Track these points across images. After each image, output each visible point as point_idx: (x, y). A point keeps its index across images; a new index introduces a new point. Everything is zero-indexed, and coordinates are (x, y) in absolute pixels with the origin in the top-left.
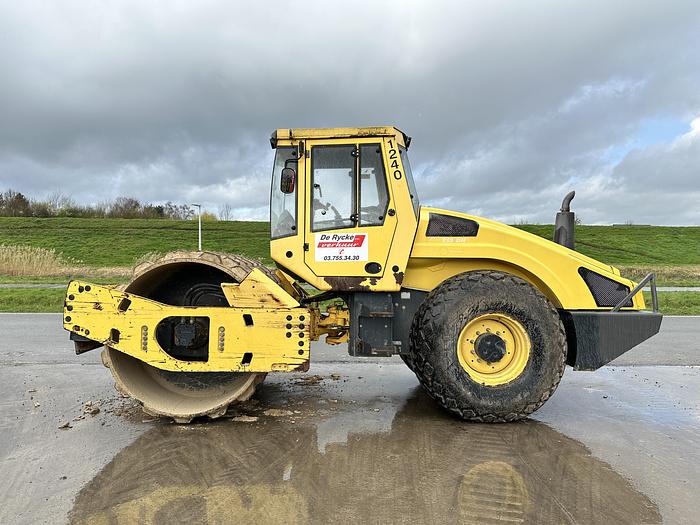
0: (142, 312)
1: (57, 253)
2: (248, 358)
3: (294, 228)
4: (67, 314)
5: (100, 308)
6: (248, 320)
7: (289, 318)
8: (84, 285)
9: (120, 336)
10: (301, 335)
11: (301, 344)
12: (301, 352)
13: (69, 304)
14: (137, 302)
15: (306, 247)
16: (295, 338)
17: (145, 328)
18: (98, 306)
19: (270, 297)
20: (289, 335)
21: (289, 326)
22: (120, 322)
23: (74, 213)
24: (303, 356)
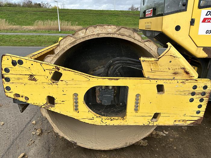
0: (72, 82)
1: (6, 20)
2: (156, 116)
3: (185, 5)
4: (6, 84)
5: (35, 80)
6: (160, 88)
7: (195, 87)
8: (17, 60)
9: (56, 101)
10: (202, 100)
11: (200, 106)
12: (198, 112)
13: (5, 76)
14: (67, 74)
15: (192, 22)
16: (197, 102)
17: (76, 95)
18: (32, 78)
19: (182, 71)
20: (192, 100)
21: (193, 94)
22: (54, 90)
23: (10, 5)
24: (199, 115)
